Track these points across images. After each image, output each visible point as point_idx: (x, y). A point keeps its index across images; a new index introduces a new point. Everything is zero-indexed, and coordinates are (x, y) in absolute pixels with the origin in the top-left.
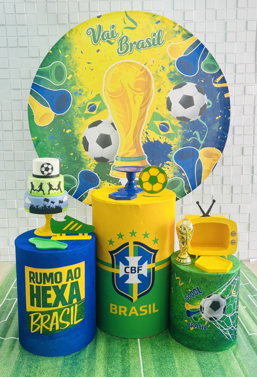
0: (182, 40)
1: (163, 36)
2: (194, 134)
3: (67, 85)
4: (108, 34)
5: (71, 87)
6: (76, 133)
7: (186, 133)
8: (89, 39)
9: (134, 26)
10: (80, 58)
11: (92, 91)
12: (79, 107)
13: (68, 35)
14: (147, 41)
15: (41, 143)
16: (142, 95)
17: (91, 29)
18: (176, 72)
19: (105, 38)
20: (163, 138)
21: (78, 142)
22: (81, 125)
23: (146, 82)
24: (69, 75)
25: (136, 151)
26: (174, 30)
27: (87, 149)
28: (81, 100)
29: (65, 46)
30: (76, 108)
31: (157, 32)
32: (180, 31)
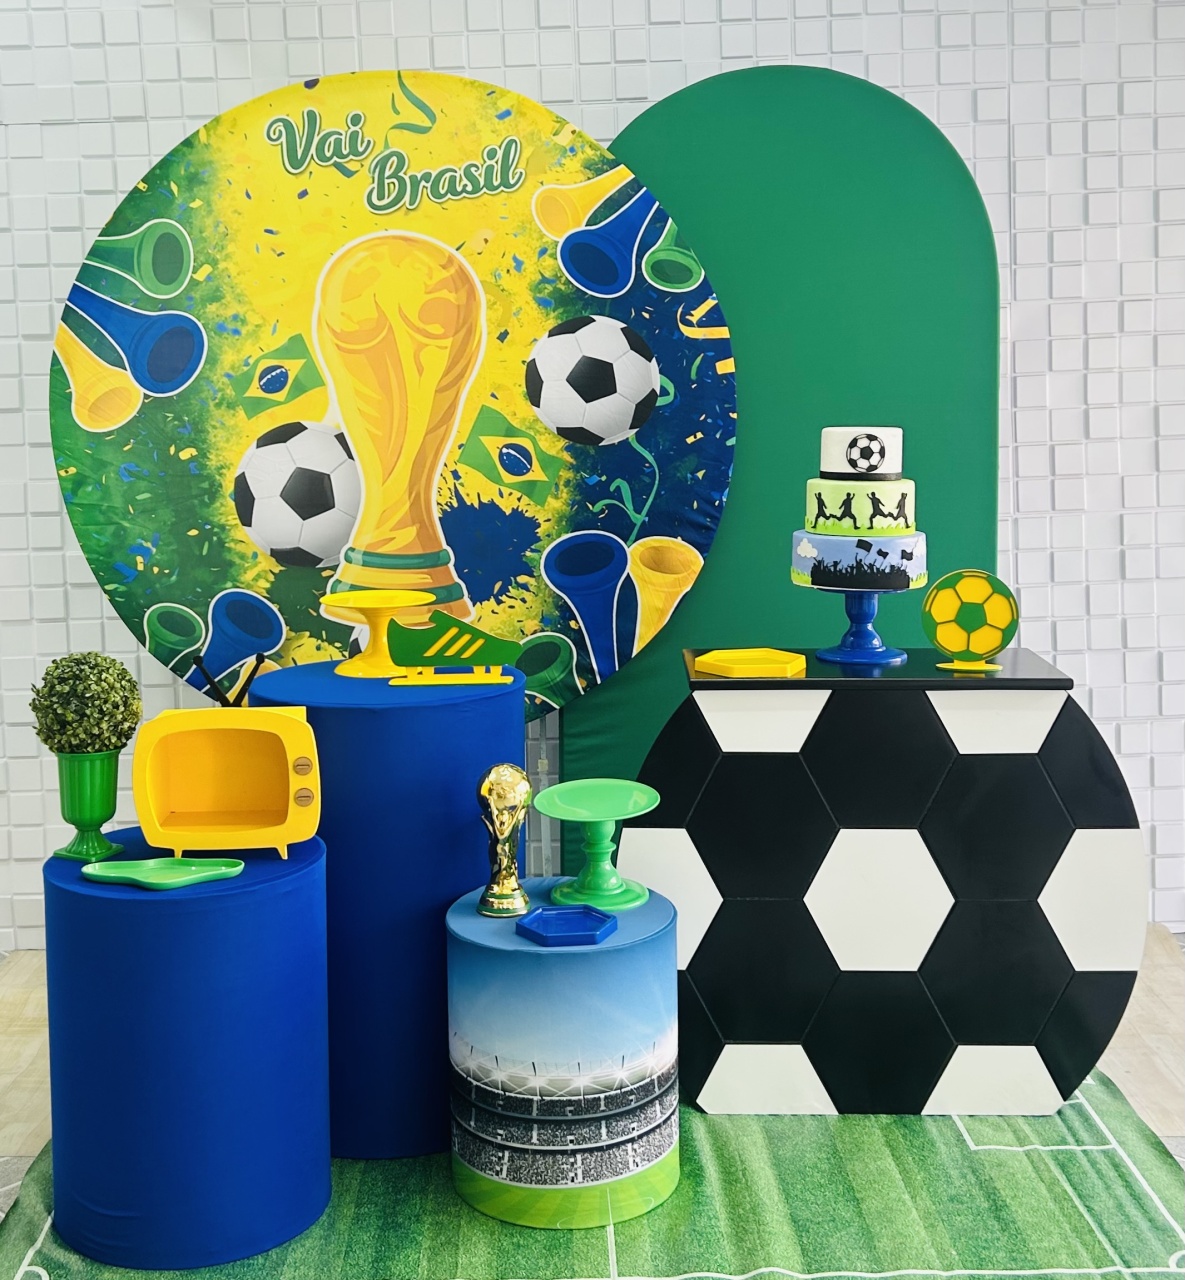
0: (582, 177)
1: (521, 161)
2: (612, 488)
3: (191, 299)
4: (338, 142)
5: (204, 306)
6: (213, 463)
7: (586, 484)
8: (273, 156)
9: (427, 123)
10: (240, 214)
11: (275, 326)
12: (228, 376)
13: (203, 136)
14: (468, 173)
15: (90, 488)
16: (446, 348)
17: (281, 124)
18: (558, 278)
19: (328, 155)
20: (511, 494)
21: (217, 491)
22: (231, 434)
23: (459, 306)
24: (201, 266)
25: (418, 534)
26: (555, 144)
27: (246, 519)
28: (239, 351)
29: (192, 170)
30: (218, 378)
31: (500, 147)
32: (575, 148)
